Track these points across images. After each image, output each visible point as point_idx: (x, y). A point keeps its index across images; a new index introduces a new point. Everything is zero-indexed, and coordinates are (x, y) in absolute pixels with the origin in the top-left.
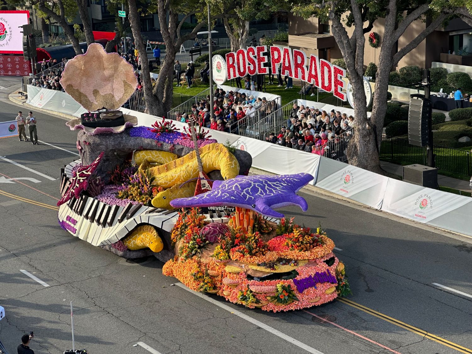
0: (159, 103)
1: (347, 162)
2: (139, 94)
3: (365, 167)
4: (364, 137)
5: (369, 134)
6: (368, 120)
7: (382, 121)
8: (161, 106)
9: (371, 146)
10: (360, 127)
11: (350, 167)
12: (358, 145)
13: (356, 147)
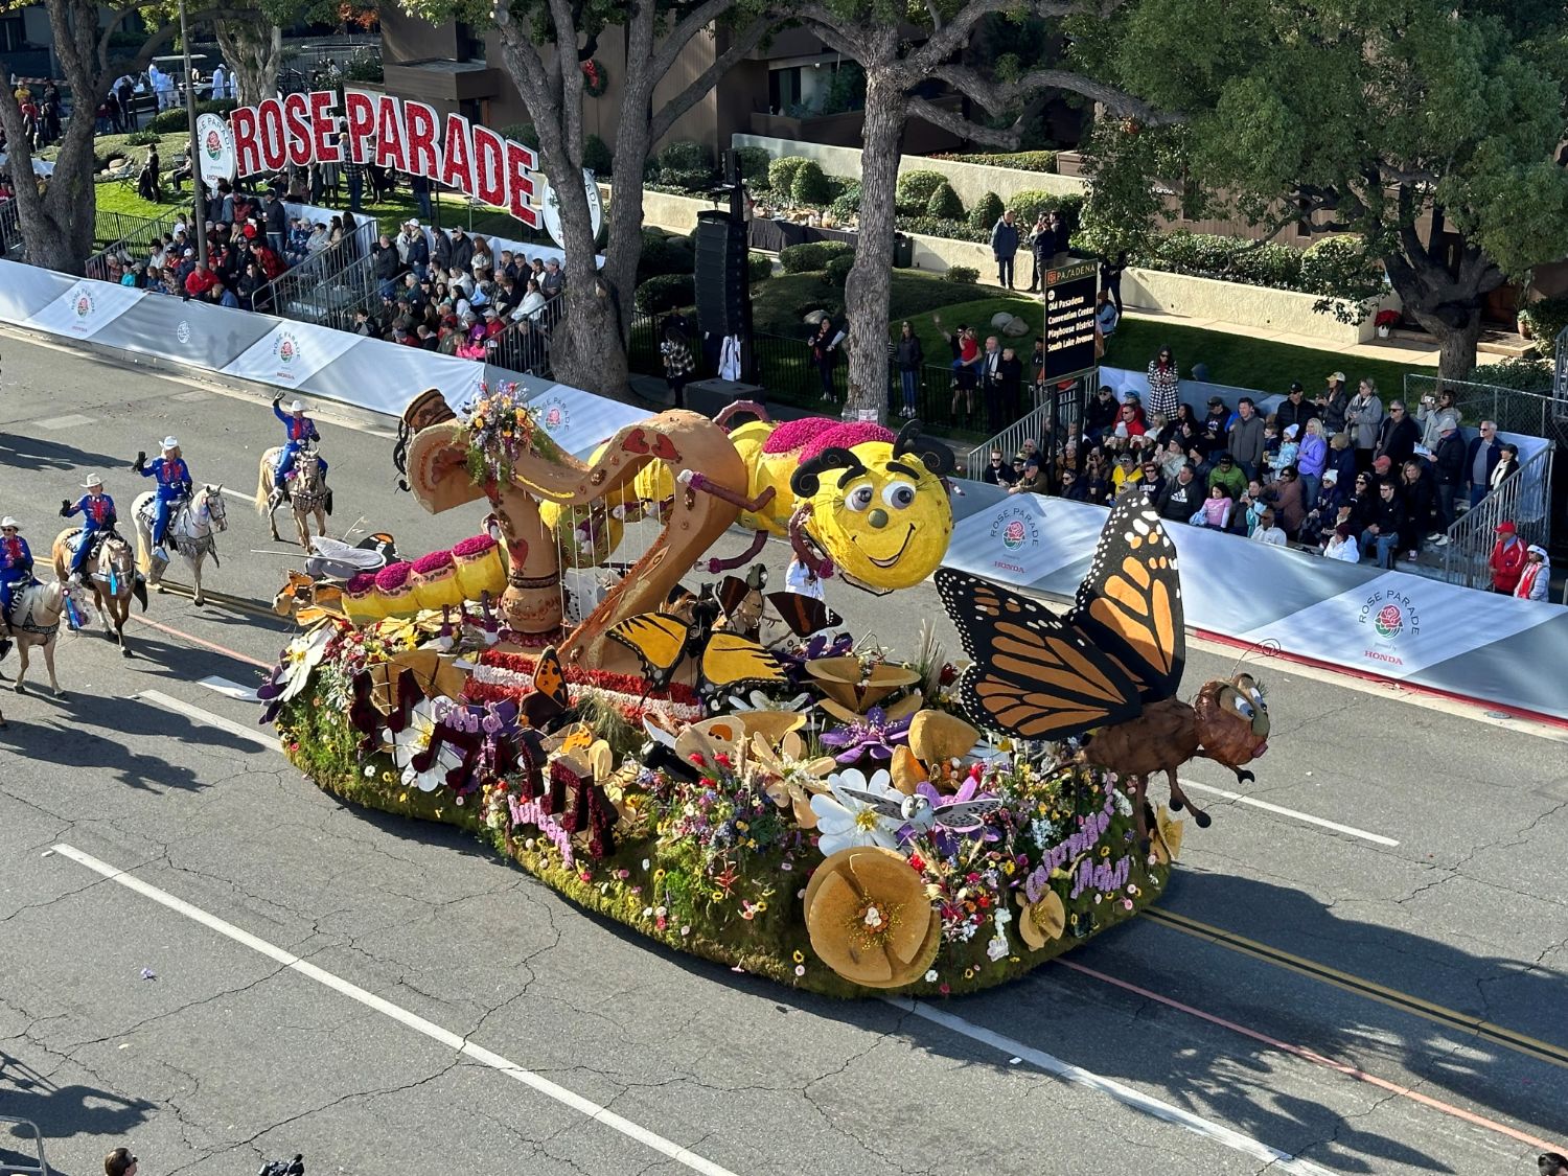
0: (60, 237)
1: (550, 377)
3: (595, 389)
4: (591, 314)
5: (602, 308)
6: (598, 274)
7: (632, 274)
8: (67, 245)
9: (608, 337)
10: (581, 293)
11: (559, 390)
12: (577, 335)
13: (571, 342)
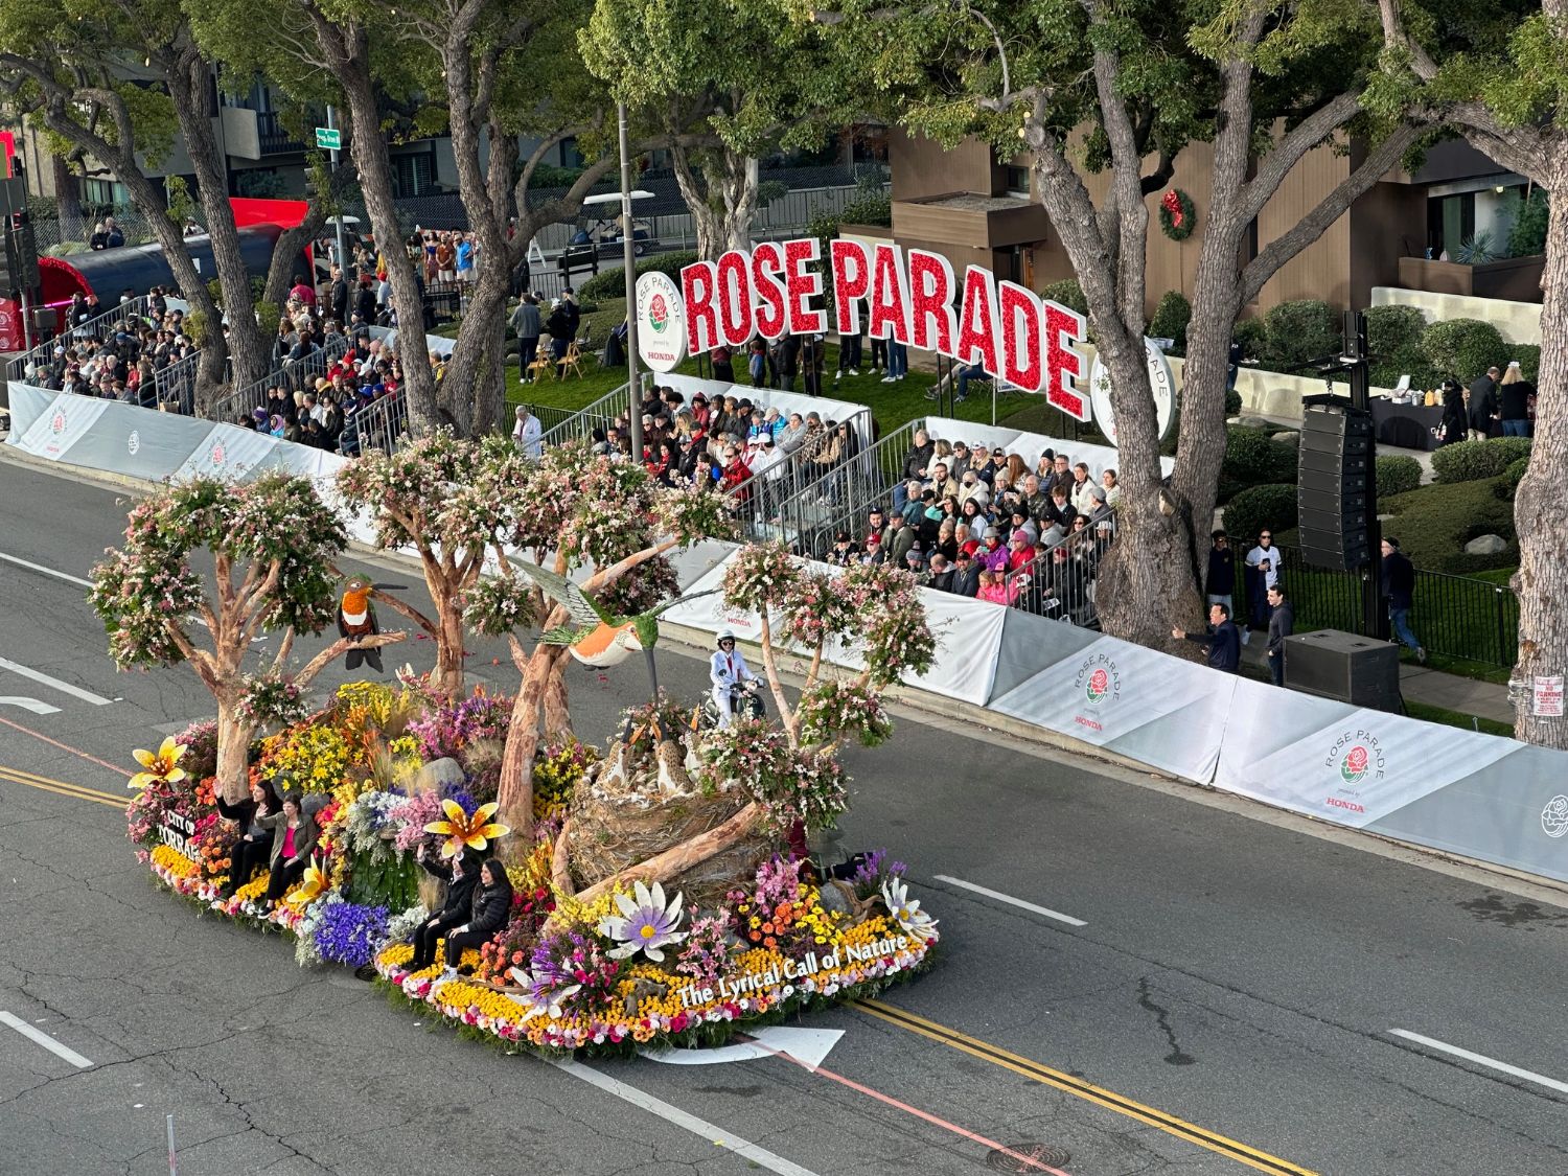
1: (1095, 626)
2: (389, 408)
3: (1158, 643)
4: (1152, 539)
5: (1168, 531)
6: (1159, 483)
7: (1211, 484)
9: (1177, 570)
10: (1139, 508)
11: (1106, 641)
12: (1133, 568)
13: (1125, 577)
